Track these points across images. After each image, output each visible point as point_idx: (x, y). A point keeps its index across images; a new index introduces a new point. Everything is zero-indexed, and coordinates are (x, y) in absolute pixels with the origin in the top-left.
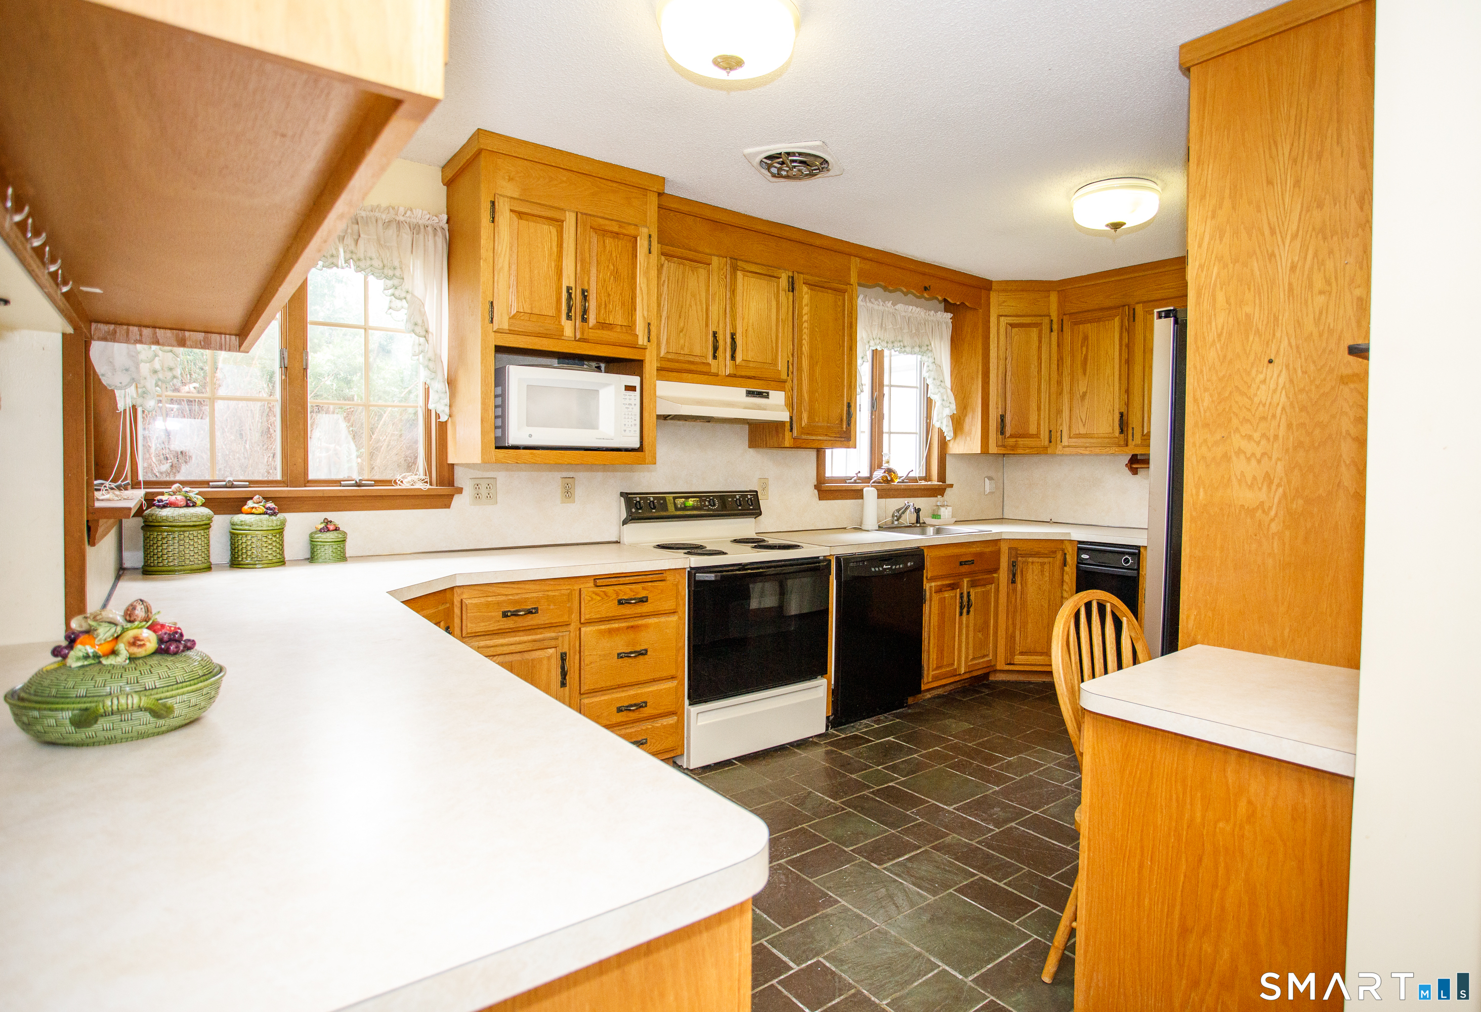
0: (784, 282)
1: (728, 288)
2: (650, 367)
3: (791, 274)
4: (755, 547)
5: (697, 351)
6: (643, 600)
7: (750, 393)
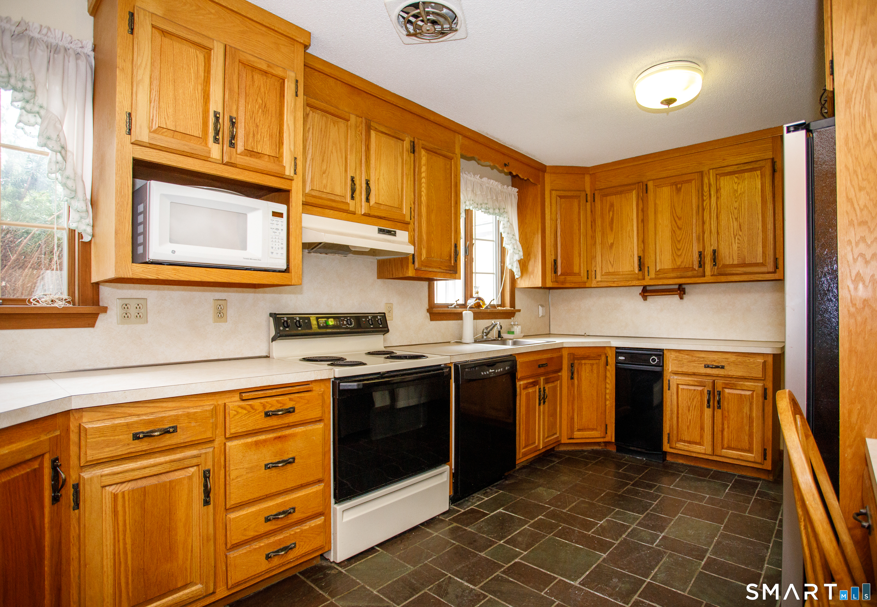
0: (407, 144)
1: (363, 142)
2: (297, 198)
3: (412, 140)
4: (388, 358)
6: (290, 411)
7: (381, 231)
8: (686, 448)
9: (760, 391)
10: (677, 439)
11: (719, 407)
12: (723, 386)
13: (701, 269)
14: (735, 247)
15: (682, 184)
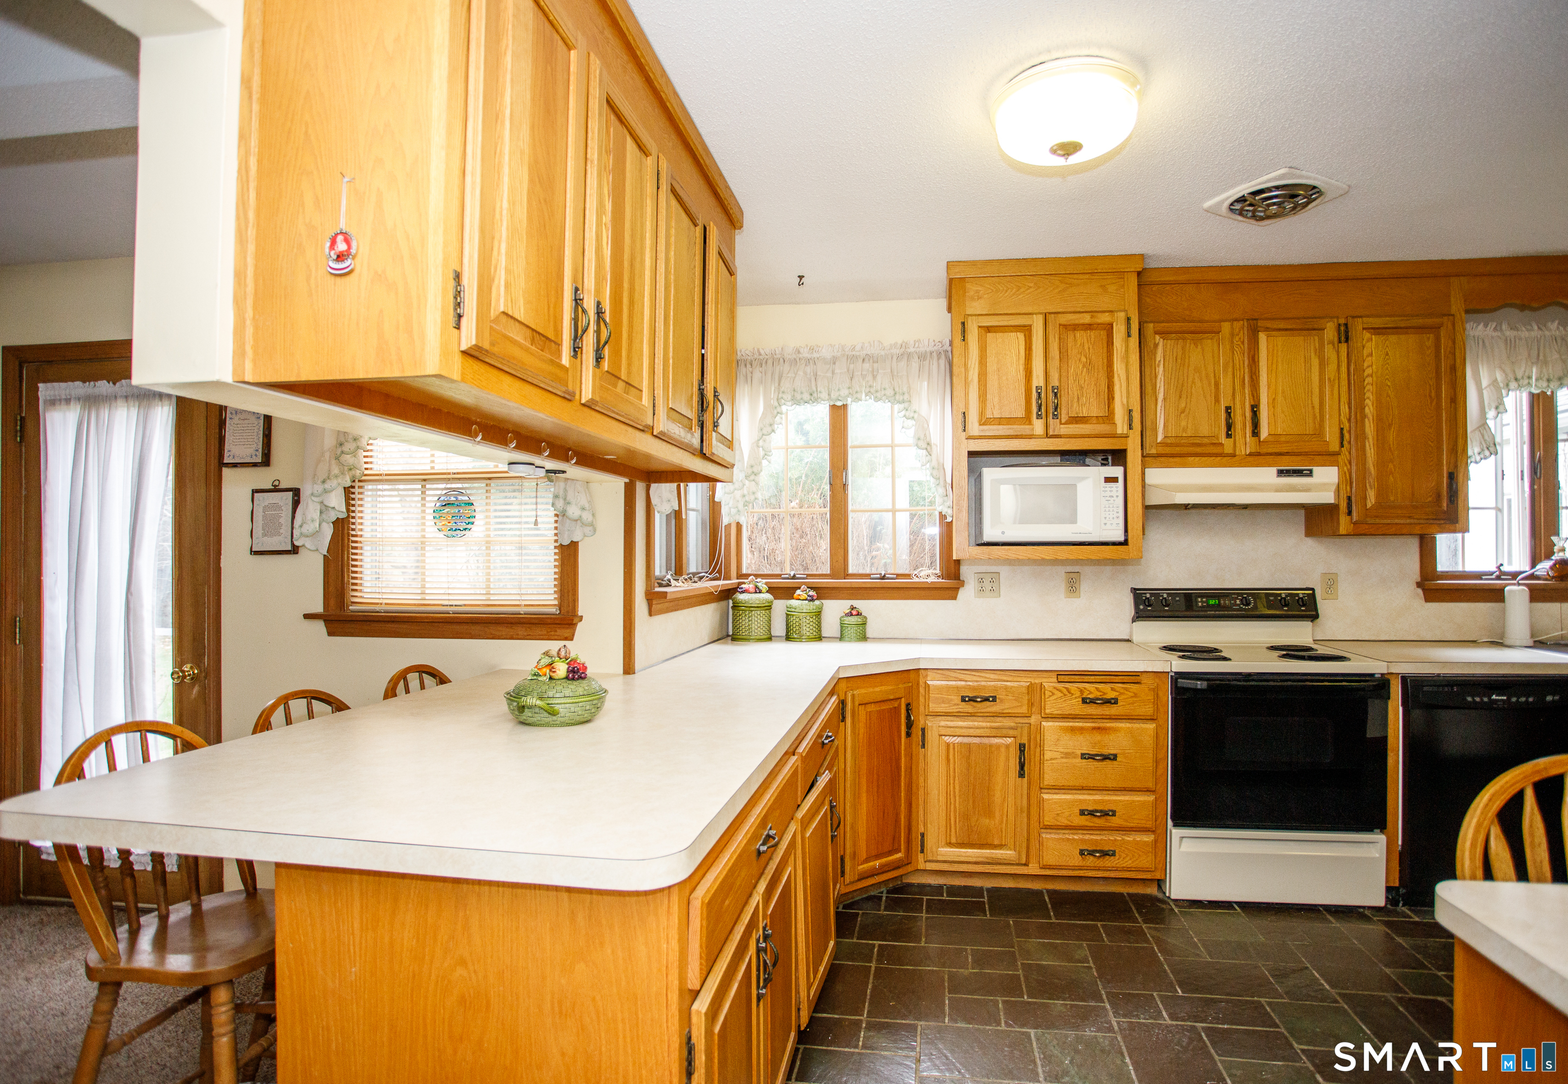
0: (1330, 331)
1: (1246, 354)
2: (1134, 457)
3: (1342, 321)
4: (1284, 656)
5: (1205, 430)
6: (1113, 702)
7: (1281, 473)
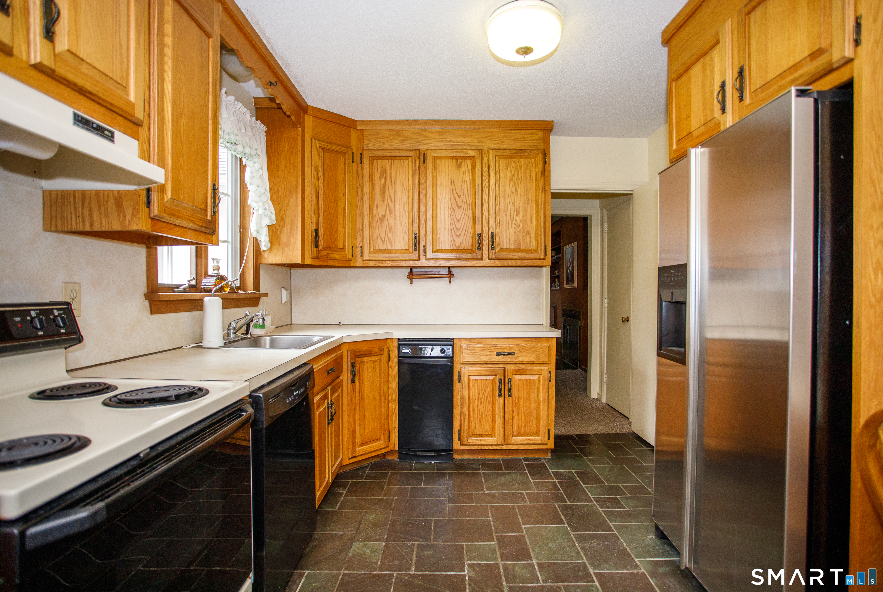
7: (81, 121)
8: (478, 442)
9: (546, 375)
10: (469, 434)
11: (510, 395)
12: (514, 373)
13: (480, 252)
14: (512, 231)
15: (462, 159)
